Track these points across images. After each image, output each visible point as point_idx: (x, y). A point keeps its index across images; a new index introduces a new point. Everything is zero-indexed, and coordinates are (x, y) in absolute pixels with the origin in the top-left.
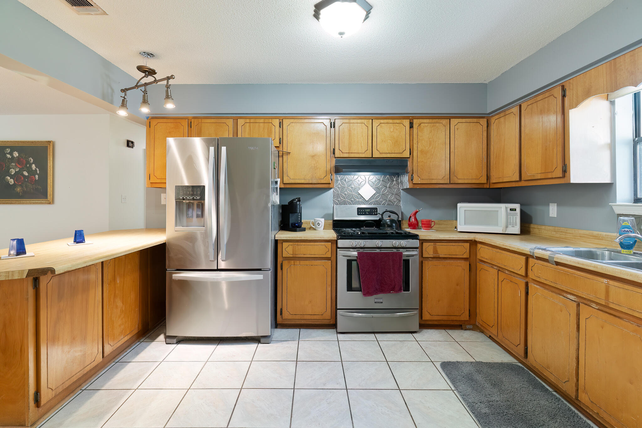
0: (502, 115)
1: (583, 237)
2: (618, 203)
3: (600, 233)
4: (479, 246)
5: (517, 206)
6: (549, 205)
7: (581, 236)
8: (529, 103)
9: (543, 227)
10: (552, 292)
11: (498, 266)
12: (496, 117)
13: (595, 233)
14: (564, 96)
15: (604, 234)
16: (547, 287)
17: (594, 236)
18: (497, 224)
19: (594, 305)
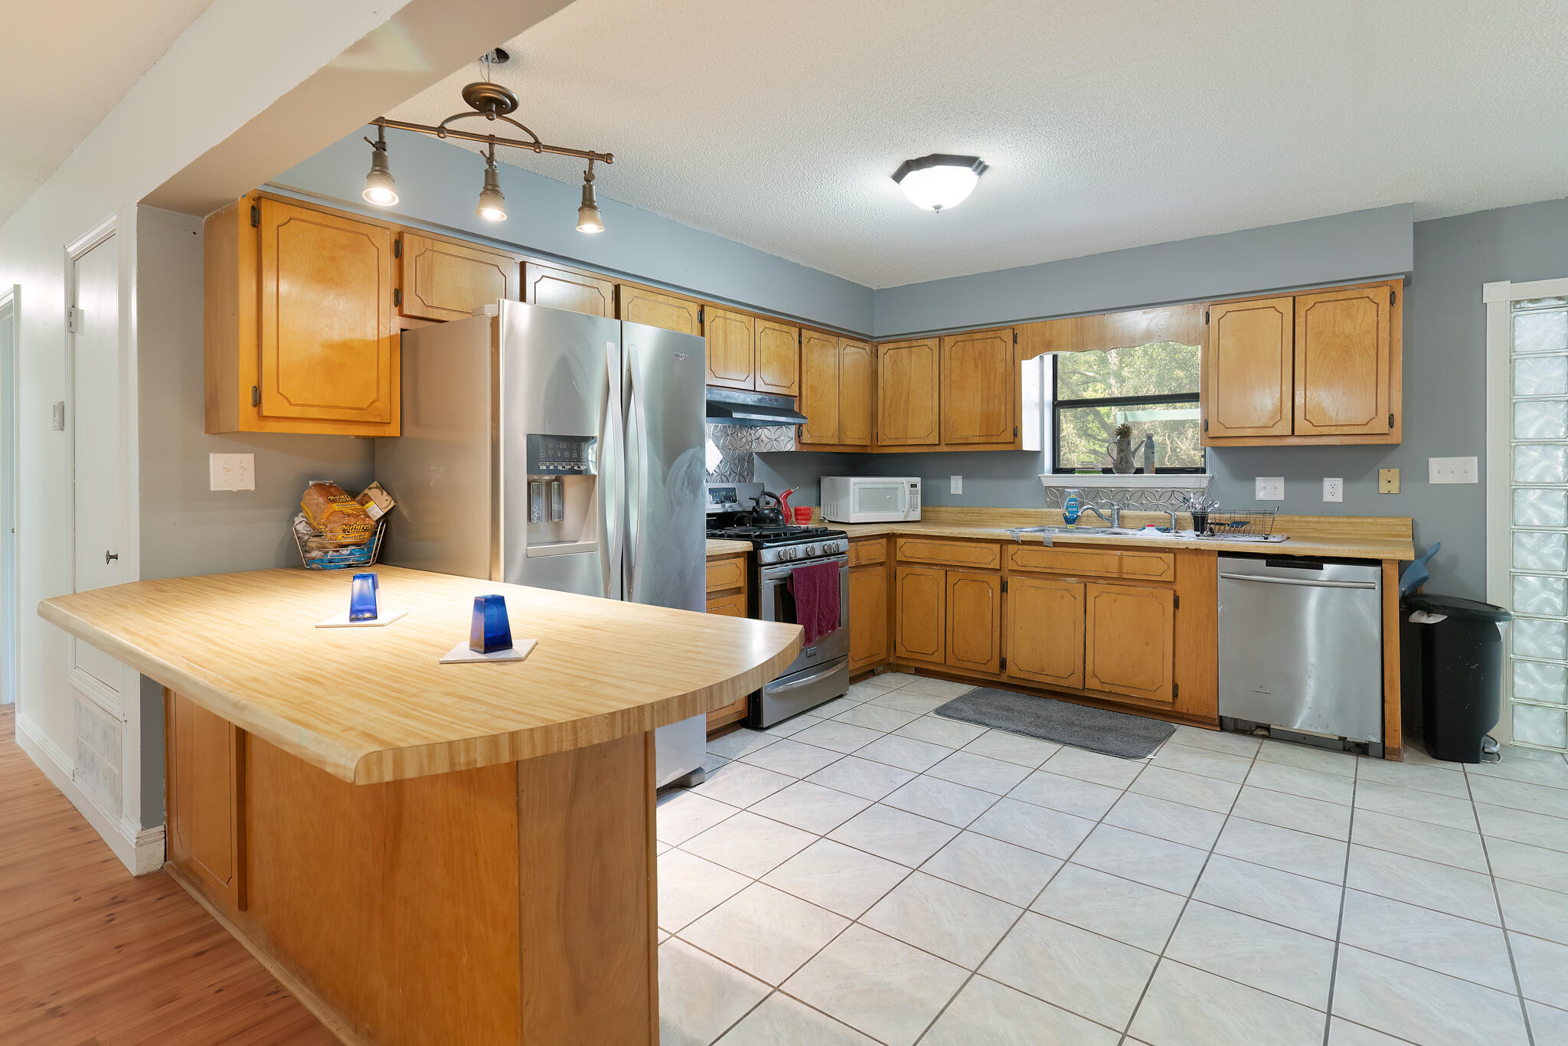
0: (903, 344)
1: (1005, 516)
2: (1046, 474)
3: (1030, 510)
4: (901, 541)
5: (917, 480)
6: (950, 479)
7: (1001, 516)
8: (959, 338)
9: (943, 509)
10: (1043, 579)
11: (941, 565)
12: (892, 346)
13: (1021, 510)
14: (1015, 342)
15: (1033, 510)
16: (1035, 576)
17: (1019, 514)
18: (896, 509)
19: (1101, 581)
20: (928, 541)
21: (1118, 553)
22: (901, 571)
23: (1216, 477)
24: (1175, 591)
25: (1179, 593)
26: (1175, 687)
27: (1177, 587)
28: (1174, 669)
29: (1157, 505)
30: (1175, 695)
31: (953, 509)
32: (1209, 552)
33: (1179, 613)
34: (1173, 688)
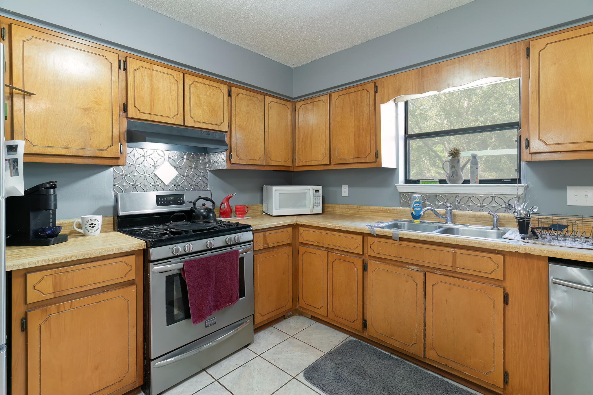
0: (309, 101)
1: (374, 212)
2: (400, 184)
3: (390, 208)
4: (301, 229)
5: (320, 188)
6: (341, 186)
7: (372, 212)
8: (341, 93)
9: (338, 206)
10: (394, 265)
11: (325, 248)
12: (302, 103)
13: (384, 208)
14: (376, 91)
15: (392, 208)
16: (387, 261)
17: (383, 211)
18: (305, 206)
19: (438, 272)
20: (317, 231)
21: (452, 250)
22: (302, 249)
23: (530, 186)
24: (504, 289)
25: (508, 291)
26: (506, 375)
27: (507, 284)
28: (504, 358)
29: (481, 207)
30: (506, 381)
31: (342, 206)
32: (539, 258)
33: (509, 308)
34: (504, 375)
